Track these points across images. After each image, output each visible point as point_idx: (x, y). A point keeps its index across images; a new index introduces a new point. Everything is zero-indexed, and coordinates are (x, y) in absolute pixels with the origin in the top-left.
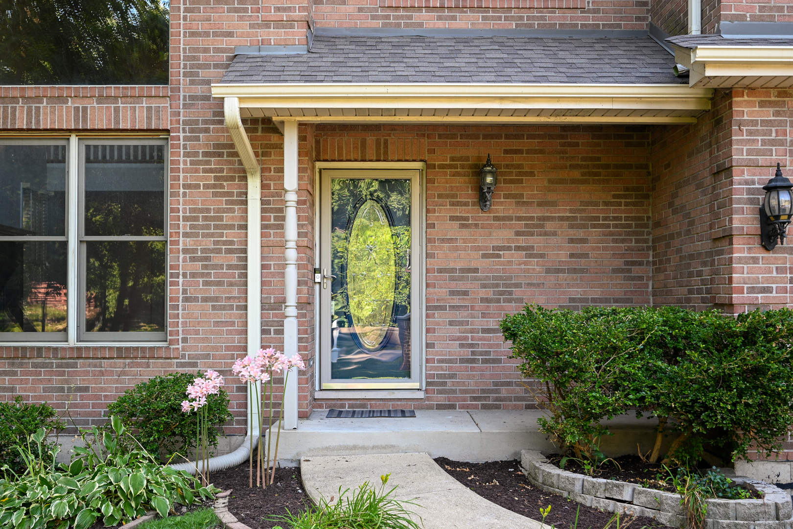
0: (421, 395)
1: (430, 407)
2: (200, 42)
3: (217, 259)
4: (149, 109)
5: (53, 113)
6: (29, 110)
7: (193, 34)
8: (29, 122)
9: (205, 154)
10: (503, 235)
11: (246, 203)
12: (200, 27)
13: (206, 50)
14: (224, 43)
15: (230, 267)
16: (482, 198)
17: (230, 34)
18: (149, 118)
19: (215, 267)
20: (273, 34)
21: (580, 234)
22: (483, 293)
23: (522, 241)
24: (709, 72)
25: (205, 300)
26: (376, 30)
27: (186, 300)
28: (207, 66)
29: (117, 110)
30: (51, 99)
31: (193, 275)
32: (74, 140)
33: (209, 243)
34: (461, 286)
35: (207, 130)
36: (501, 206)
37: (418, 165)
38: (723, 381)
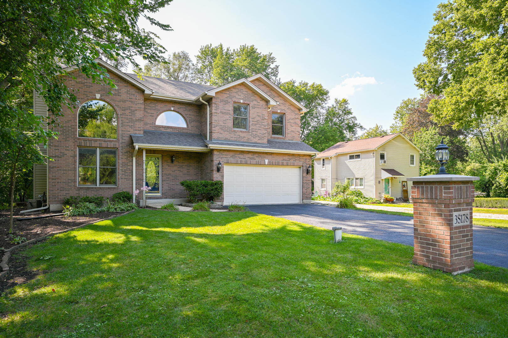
0: (161, 196)
1: (163, 198)
2: (124, 132)
3: (127, 171)
4: (114, 144)
5: (95, 143)
6: (90, 143)
7: (122, 131)
8: (90, 145)
9: (125, 153)
10: (175, 168)
11: (133, 162)
12: (124, 129)
13: (125, 134)
14: (128, 133)
15: (129, 173)
16: (172, 161)
17: (129, 131)
18: (114, 145)
19: (126, 173)
20: (137, 132)
21: (188, 168)
22: (172, 178)
23: (179, 169)
24: (211, 148)
25: (125, 179)
26: (153, 131)
27: (121, 179)
28: (125, 137)
29: (108, 144)
30: (94, 141)
31: (122, 174)
32: (98, 149)
33: (125, 168)
34: (168, 177)
35: (125, 148)
36: (175, 163)
37: (160, 155)
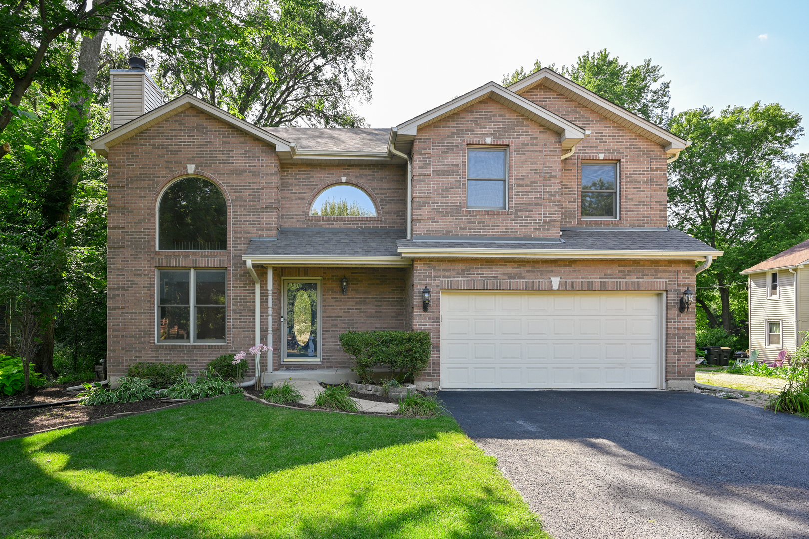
0: (320, 363)
1: (323, 368)
2: (238, 235)
3: (244, 313)
4: (220, 259)
5: (185, 260)
6: (176, 259)
7: (235, 232)
8: (176, 264)
9: (240, 276)
10: (350, 304)
11: (254, 293)
12: (238, 230)
13: (240, 238)
14: (247, 235)
15: (249, 316)
16: (343, 291)
17: (249, 232)
18: (220, 263)
19: (243, 316)
20: (265, 233)
21: (379, 304)
22: (343, 325)
23: (358, 306)
24: (403, 255)
25: (240, 328)
26: (304, 228)
27: (233, 328)
28: (241, 244)
29: (208, 259)
30: (184, 256)
31: (236, 319)
32: (192, 271)
33: (241, 308)
34: (335, 323)
35: (241, 267)
36: (350, 293)
37: (319, 278)
38: (400, 353)
